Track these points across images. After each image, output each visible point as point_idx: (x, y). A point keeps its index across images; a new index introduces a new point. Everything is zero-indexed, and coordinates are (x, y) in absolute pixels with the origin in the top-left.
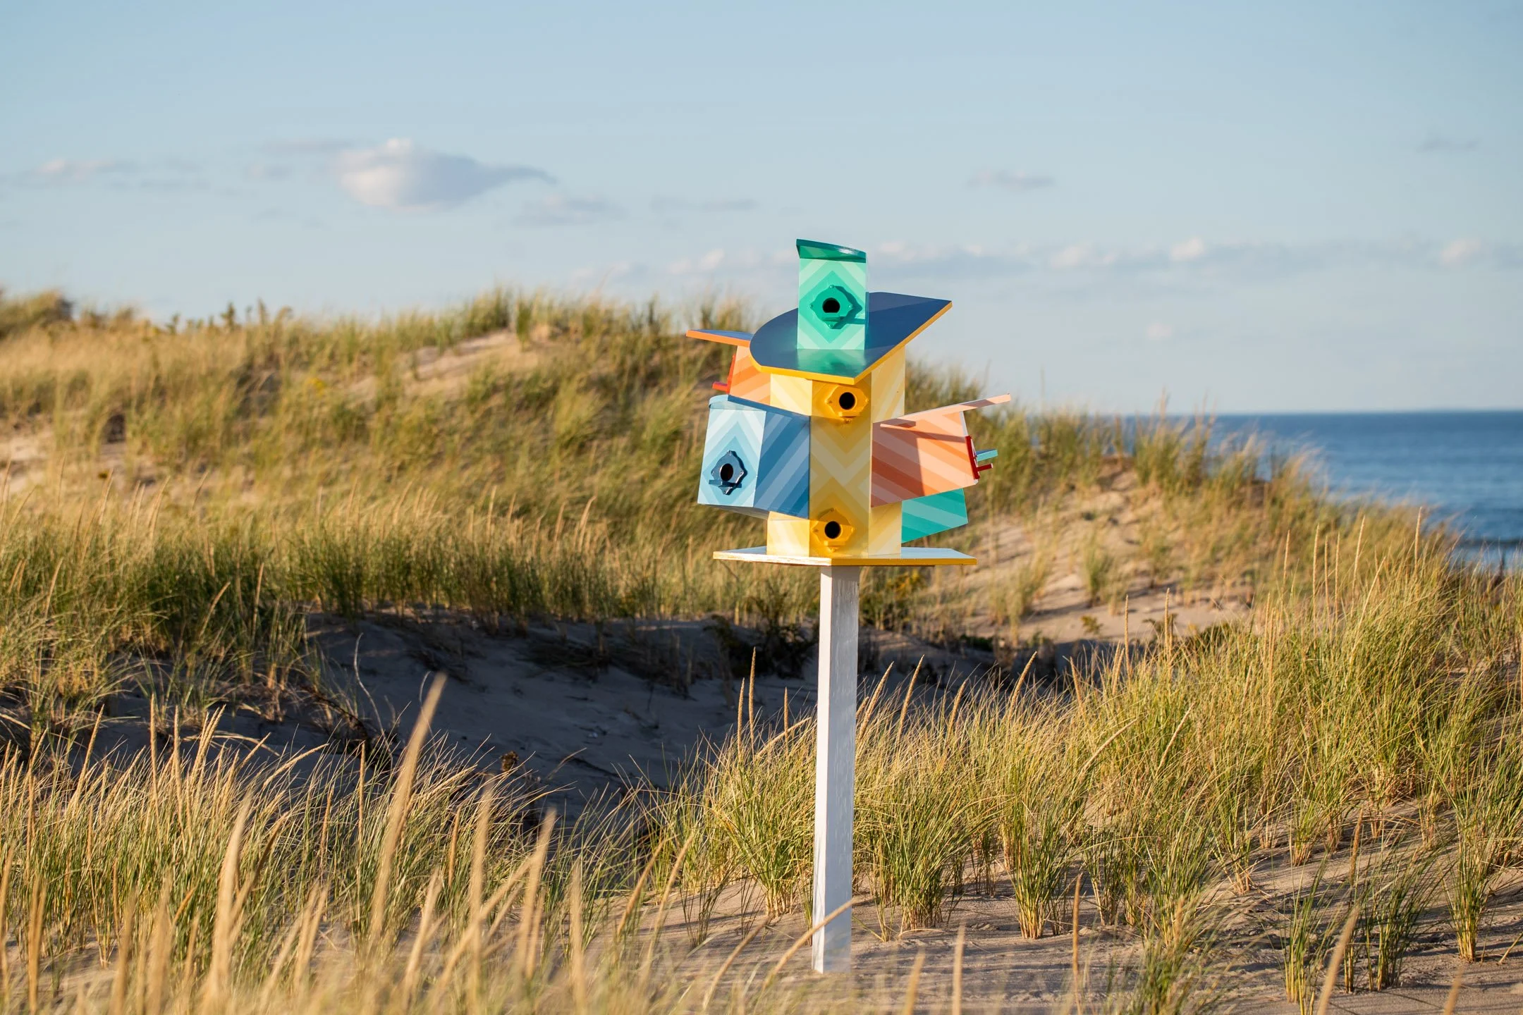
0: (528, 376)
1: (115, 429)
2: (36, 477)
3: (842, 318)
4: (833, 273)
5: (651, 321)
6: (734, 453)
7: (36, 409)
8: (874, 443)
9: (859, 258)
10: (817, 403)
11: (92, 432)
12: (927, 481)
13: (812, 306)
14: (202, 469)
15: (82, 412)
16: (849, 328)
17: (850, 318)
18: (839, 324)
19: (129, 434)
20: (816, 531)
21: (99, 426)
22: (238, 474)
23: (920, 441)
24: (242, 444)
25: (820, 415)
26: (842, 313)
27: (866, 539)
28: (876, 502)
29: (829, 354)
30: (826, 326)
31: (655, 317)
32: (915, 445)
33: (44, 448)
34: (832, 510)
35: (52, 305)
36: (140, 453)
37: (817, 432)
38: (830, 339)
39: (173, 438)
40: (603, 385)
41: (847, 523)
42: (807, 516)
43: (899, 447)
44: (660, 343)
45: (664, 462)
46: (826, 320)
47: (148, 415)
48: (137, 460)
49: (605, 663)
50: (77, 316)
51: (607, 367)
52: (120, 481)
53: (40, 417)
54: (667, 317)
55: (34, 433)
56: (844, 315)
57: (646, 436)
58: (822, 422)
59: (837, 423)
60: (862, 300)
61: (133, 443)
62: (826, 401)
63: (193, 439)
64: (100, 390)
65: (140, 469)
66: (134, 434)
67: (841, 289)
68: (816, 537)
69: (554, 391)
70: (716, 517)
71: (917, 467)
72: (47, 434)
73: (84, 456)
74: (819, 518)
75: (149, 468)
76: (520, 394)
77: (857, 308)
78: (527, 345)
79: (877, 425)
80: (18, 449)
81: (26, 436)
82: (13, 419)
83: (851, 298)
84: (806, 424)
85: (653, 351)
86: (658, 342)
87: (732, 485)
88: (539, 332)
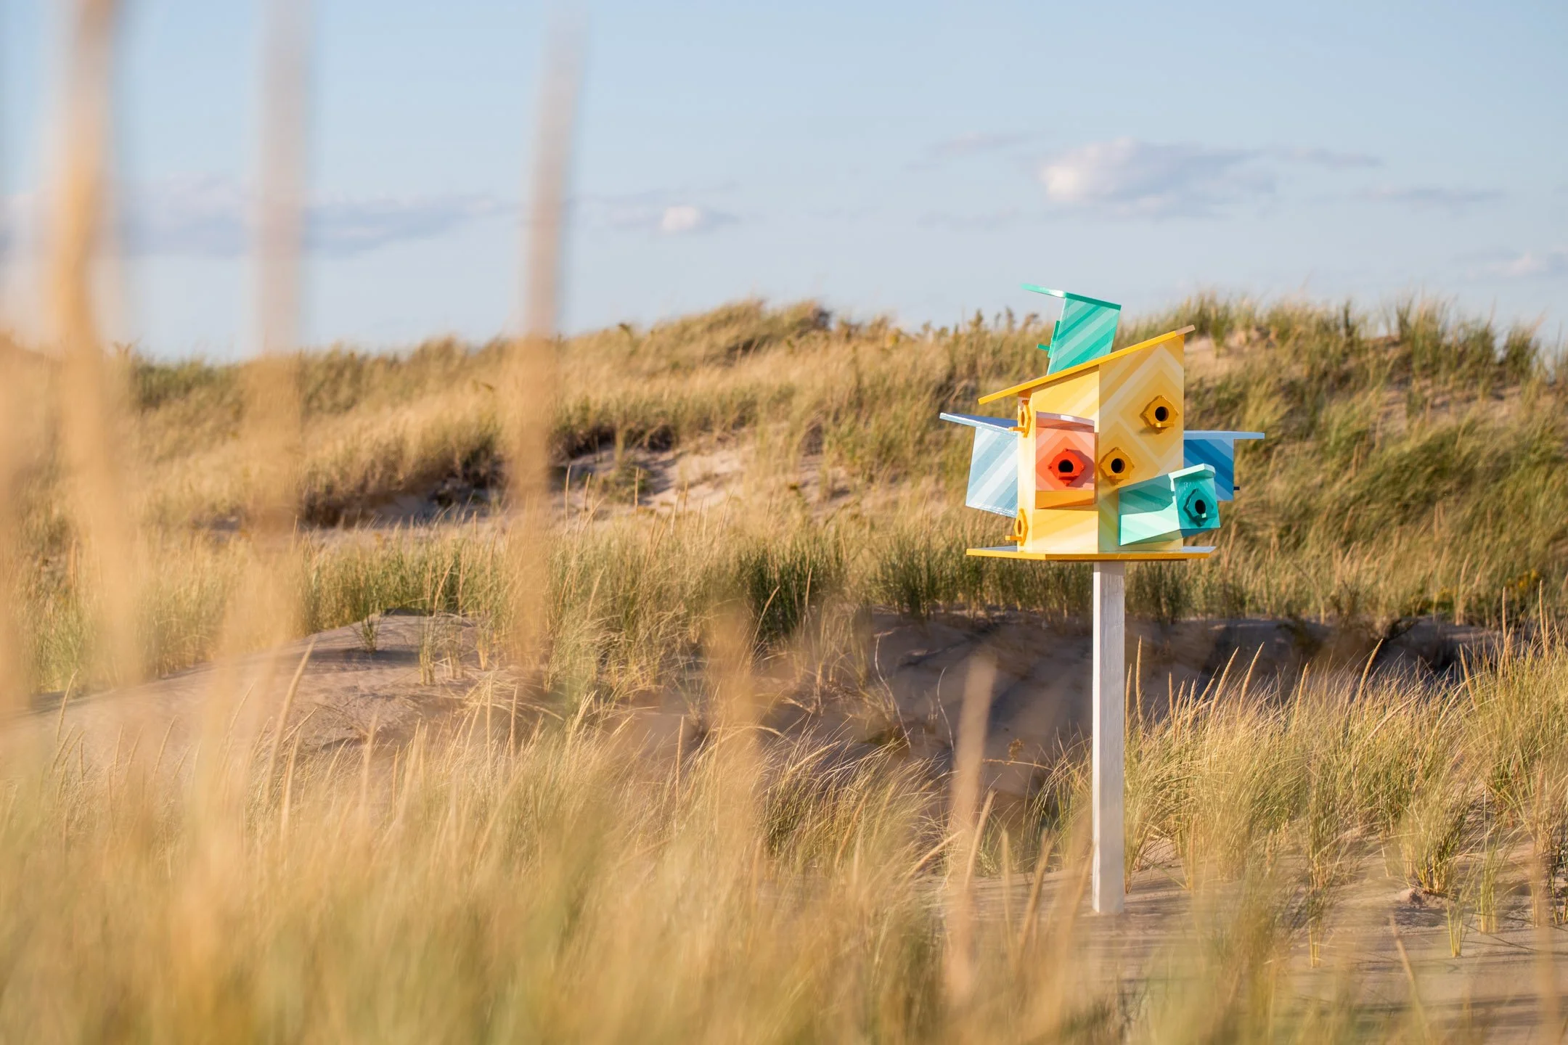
0: (1218, 383)
1: (814, 442)
2: (735, 489)
5: (1347, 325)
7: (741, 422)
11: (790, 445)
14: (894, 480)
15: (785, 424)
19: (825, 447)
21: (798, 439)
22: (927, 484)
24: (933, 453)
31: (1351, 322)
33: (745, 461)
35: (810, 314)
36: (834, 464)
39: (867, 449)
40: (1291, 390)
44: (1354, 346)
45: (1345, 466)
47: (844, 428)
48: (831, 472)
50: (833, 326)
51: (1298, 371)
52: (814, 494)
53: (744, 430)
54: (1364, 320)
55: (737, 445)
57: (1332, 438)
61: (829, 454)
63: (887, 451)
64: (801, 403)
65: (835, 481)
66: (830, 444)
69: (1243, 396)
70: (1389, 520)
72: (747, 448)
73: (780, 468)
75: (843, 479)
76: (1210, 401)
78: (1222, 351)
80: (723, 462)
81: (730, 449)
82: (717, 432)
85: (1345, 355)
86: (1351, 345)
88: (1236, 339)
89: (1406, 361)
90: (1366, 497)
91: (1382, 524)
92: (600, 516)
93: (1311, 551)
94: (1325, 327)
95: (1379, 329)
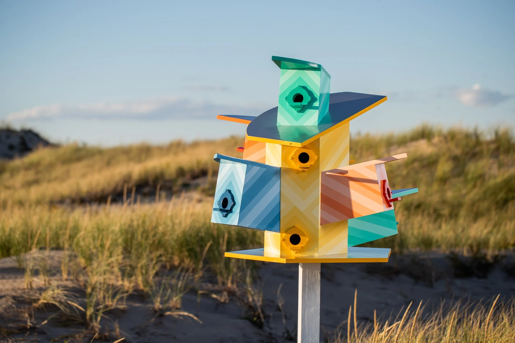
3: (304, 106)
4: (300, 79)
6: (230, 191)
8: (322, 185)
9: (318, 68)
10: (284, 159)
12: (355, 209)
13: (286, 98)
16: (309, 112)
17: (310, 106)
18: (303, 109)
20: (284, 240)
23: (351, 183)
25: (286, 166)
26: (305, 102)
27: (317, 246)
28: (324, 222)
29: (297, 129)
30: (294, 111)
32: (348, 186)
34: (294, 227)
37: (285, 178)
38: (297, 119)
40: (455, 159)
41: (304, 235)
42: (279, 231)
43: (337, 187)
44: (478, 142)
45: (475, 186)
46: (295, 107)
49: (397, 272)
51: (457, 152)
54: (482, 133)
56: (306, 104)
57: (470, 176)
58: (288, 171)
59: (298, 172)
60: (317, 94)
62: (290, 158)
67: (305, 88)
68: (284, 244)
69: (437, 160)
71: (349, 200)
74: (286, 232)
76: (425, 162)
77: (314, 99)
78: (430, 144)
79: (323, 173)
83: (310, 93)
84: (278, 172)
85: (475, 146)
87: (227, 211)
88: (436, 140)
89: (498, 149)
90: (482, 199)
91: (489, 210)
92: (200, 201)
93: (461, 221)
94: (467, 136)
95: (488, 137)
